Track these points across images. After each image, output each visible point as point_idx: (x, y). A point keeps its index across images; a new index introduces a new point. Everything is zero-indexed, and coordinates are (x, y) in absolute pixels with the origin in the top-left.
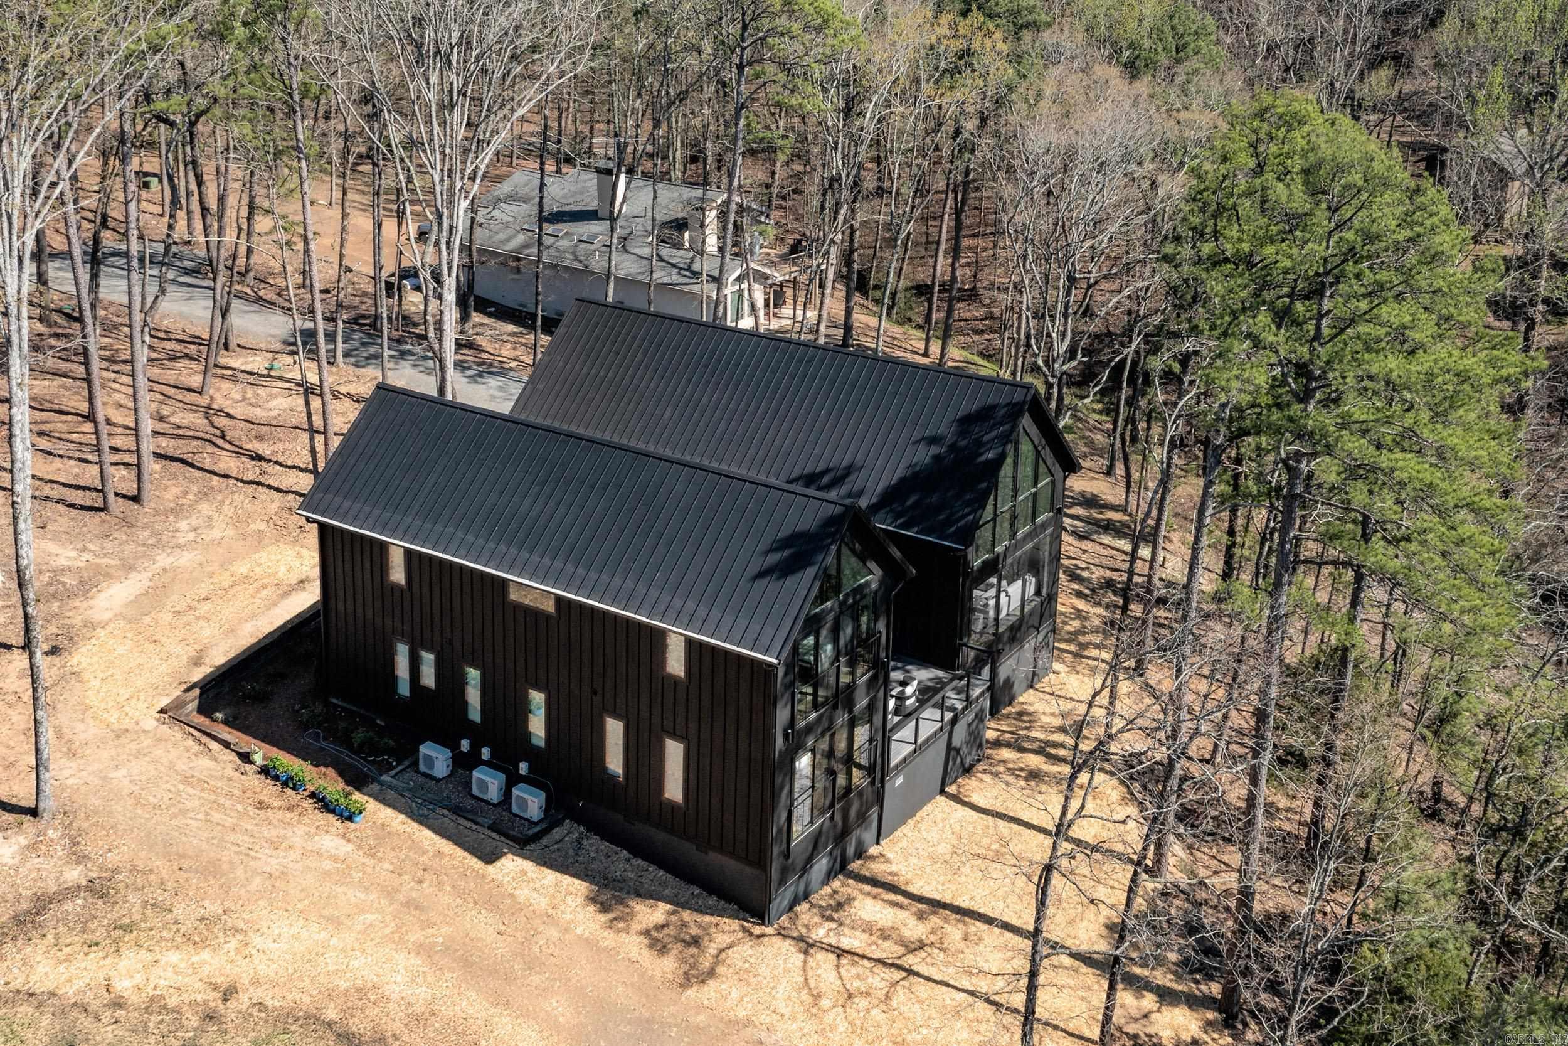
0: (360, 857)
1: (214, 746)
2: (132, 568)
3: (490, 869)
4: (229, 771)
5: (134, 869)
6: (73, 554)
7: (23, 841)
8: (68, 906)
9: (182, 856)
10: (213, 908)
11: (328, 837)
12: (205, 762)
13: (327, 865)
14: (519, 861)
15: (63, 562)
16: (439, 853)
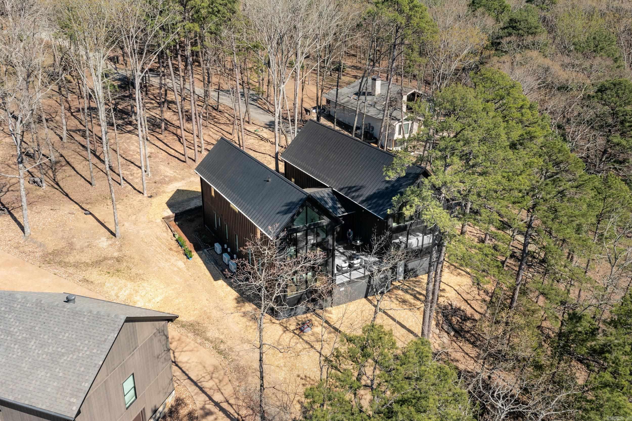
0: (185, 270)
1: (170, 230)
2: (183, 179)
3: (215, 282)
4: (169, 238)
5: (130, 257)
6: (172, 172)
7: (110, 242)
8: (109, 262)
9: (143, 257)
10: (141, 272)
11: (180, 262)
12: (165, 234)
13: (176, 269)
14: (223, 282)
15: (168, 174)
16: (205, 274)
